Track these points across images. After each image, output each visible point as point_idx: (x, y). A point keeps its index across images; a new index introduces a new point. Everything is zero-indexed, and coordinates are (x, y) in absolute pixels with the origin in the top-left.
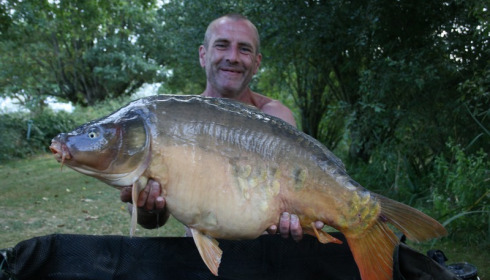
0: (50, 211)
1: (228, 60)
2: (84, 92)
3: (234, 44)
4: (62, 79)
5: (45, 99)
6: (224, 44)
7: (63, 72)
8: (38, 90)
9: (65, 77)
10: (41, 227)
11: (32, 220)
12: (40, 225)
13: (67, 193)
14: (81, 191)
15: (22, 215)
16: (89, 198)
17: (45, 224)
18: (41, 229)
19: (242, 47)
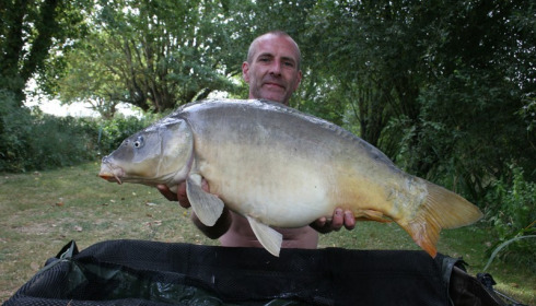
0: (116, 213)
1: (272, 73)
2: (153, 99)
3: (277, 58)
4: (132, 86)
5: (115, 104)
6: (267, 58)
7: (134, 79)
8: (110, 95)
9: (135, 84)
10: (108, 228)
11: (100, 222)
12: (106, 226)
13: (133, 197)
14: (147, 194)
15: (90, 215)
16: (153, 202)
17: (112, 226)
18: (107, 231)
19: (285, 61)
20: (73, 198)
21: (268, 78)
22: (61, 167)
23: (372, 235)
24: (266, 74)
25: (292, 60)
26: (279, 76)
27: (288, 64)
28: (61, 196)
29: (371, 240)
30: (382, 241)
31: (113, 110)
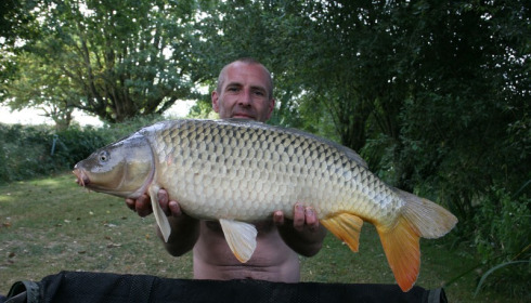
0: (71, 236)
1: (241, 104)
2: (113, 107)
3: (246, 87)
4: (91, 91)
5: (72, 111)
6: (236, 88)
7: (92, 84)
8: (66, 102)
9: (94, 90)
10: (61, 252)
11: (52, 245)
12: (59, 250)
13: (90, 217)
14: (105, 214)
15: (41, 237)
16: (112, 222)
17: (65, 250)
18: (60, 256)
19: (255, 90)
20: (22, 217)
21: (237, 109)
22: (10, 182)
23: (352, 261)
24: (235, 104)
25: (262, 89)
26: (248, 107)
27: (258, 93)
28: (8, 216)
29: (351, 266)
30: (363, 268)
31: (69, 118)
